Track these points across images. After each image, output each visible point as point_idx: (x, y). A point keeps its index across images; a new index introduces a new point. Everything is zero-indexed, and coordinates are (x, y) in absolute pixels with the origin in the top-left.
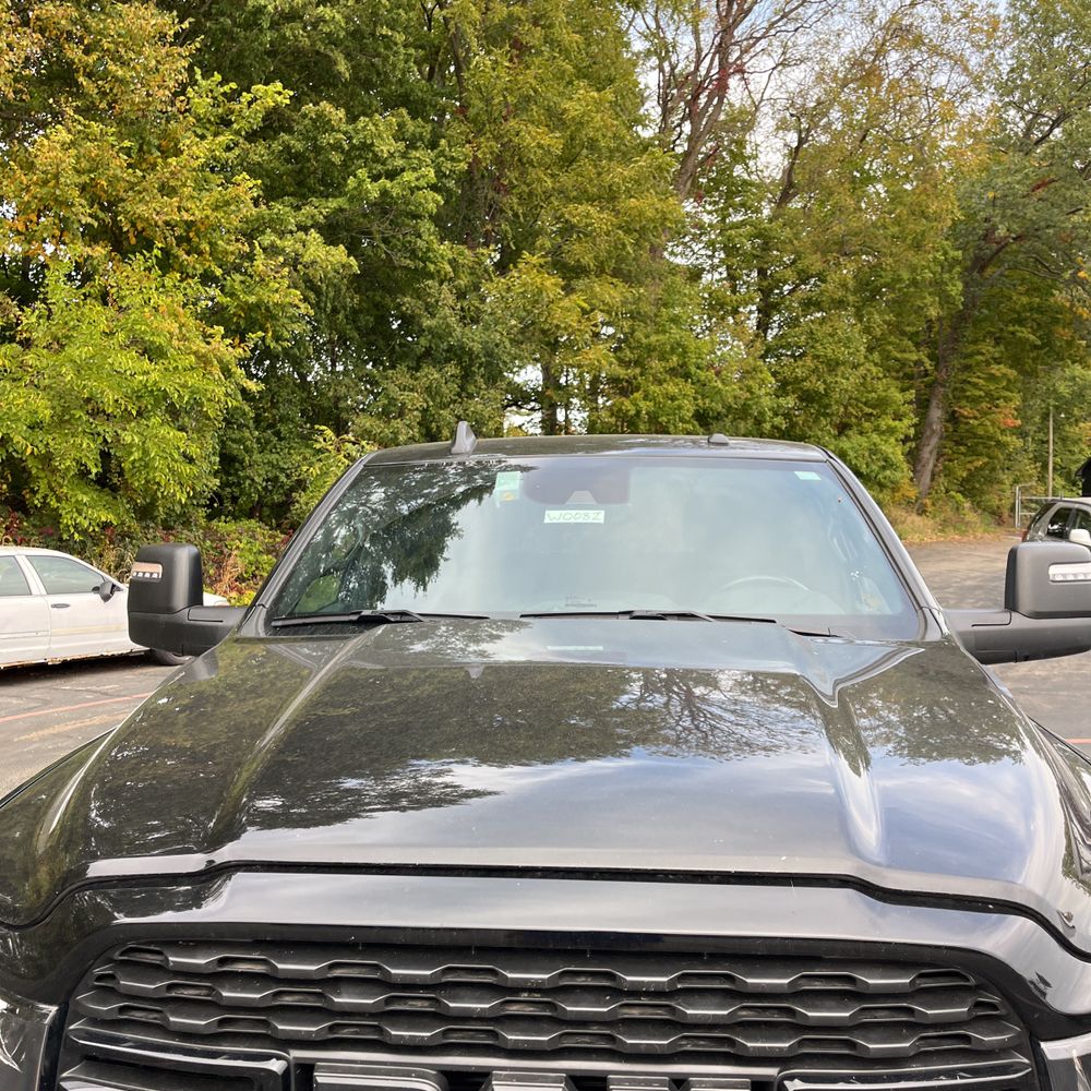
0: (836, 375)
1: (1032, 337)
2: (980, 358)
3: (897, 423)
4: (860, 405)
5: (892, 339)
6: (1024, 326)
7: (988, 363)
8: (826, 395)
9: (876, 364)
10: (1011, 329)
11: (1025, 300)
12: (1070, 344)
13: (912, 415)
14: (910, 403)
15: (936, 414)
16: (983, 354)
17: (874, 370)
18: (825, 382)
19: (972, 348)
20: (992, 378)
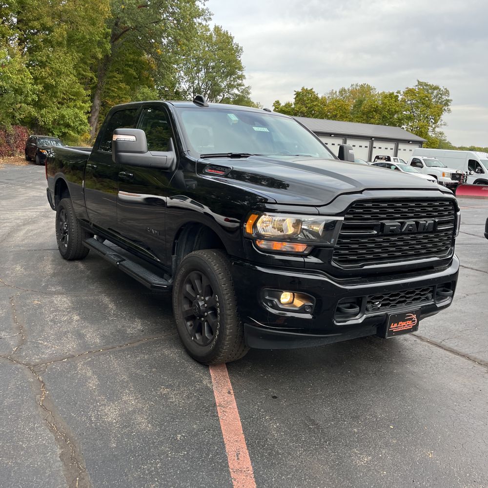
0: (61, 78)
1: (135, 73)
2: (115, 79)
3: (83, 104)
4: (68, 94)
5: (81, 65)
6: (131, 68)
7: (117, 82)
8: (56, 87)
9: (75, 76)
10: (127, 69)
11: (131, 56)
12: (147, 78)
13: (90, 102)
14: (89, 96)
15: (97, 102)
16: (116, 78)
17: (74, 78)
18: (55, 80)
19: (111, 74)
20: (120, 88)
